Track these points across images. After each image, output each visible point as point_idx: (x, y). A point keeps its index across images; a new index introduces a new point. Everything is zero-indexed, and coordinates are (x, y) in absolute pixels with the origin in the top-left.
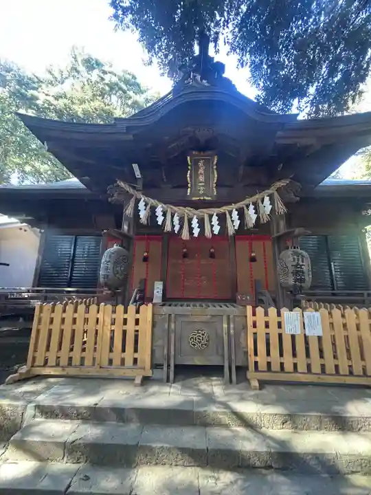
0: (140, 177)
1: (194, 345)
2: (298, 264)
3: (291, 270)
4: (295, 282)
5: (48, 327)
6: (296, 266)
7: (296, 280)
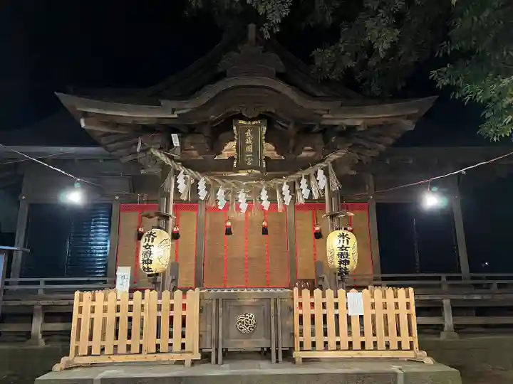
0: (178, 145)
1: (242, 329)
2: (343, 246)
3: (336, 253)
4: (340, 264)
5: (90, 315)
6: (341, 248)
7: (341, 262)
